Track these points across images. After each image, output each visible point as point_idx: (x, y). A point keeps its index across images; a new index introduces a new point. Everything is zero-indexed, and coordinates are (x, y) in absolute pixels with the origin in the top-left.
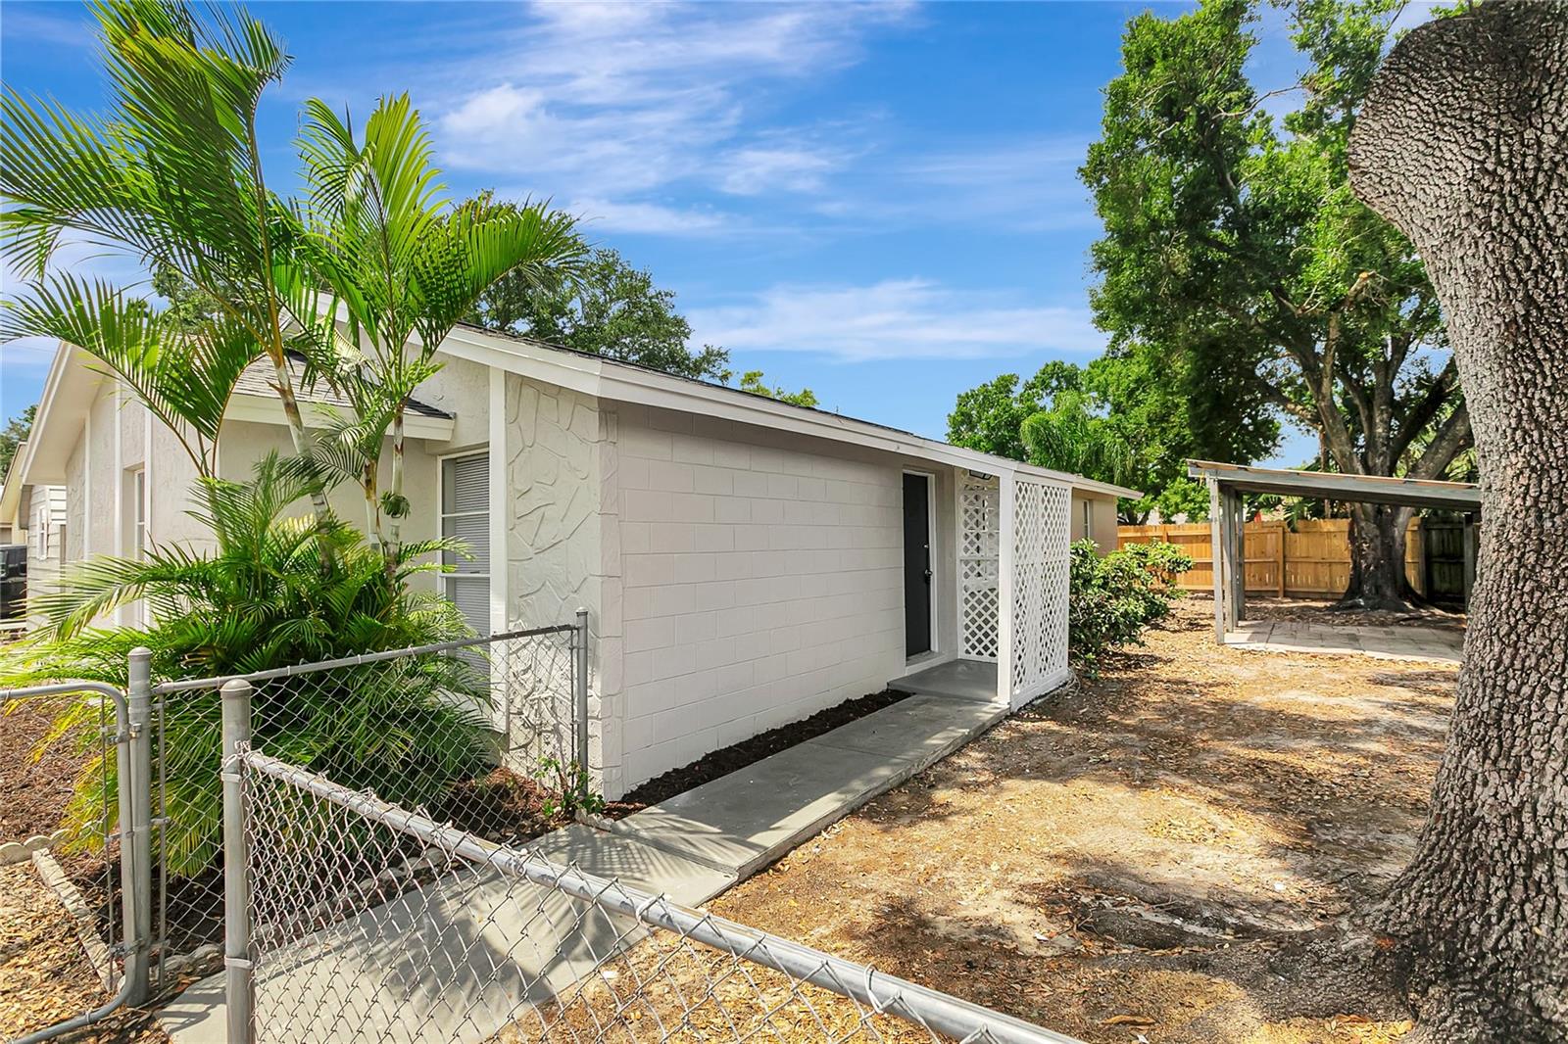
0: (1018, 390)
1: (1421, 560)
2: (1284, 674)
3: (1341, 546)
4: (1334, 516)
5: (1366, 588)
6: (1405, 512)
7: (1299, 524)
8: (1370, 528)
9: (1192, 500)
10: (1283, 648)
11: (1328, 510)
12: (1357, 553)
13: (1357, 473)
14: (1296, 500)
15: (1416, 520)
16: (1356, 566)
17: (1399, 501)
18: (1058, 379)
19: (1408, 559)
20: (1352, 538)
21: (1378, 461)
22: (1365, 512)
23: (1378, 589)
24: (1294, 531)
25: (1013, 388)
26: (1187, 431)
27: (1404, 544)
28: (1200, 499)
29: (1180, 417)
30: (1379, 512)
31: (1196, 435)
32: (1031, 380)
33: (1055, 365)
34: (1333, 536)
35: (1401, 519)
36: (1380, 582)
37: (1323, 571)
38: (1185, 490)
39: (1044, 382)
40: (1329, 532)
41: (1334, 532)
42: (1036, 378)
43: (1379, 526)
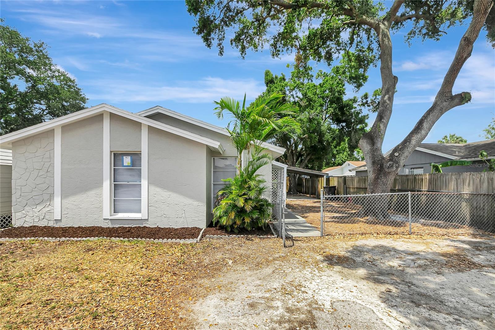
8: (293, 179)
16: (290, 186)
22: (292, 176)
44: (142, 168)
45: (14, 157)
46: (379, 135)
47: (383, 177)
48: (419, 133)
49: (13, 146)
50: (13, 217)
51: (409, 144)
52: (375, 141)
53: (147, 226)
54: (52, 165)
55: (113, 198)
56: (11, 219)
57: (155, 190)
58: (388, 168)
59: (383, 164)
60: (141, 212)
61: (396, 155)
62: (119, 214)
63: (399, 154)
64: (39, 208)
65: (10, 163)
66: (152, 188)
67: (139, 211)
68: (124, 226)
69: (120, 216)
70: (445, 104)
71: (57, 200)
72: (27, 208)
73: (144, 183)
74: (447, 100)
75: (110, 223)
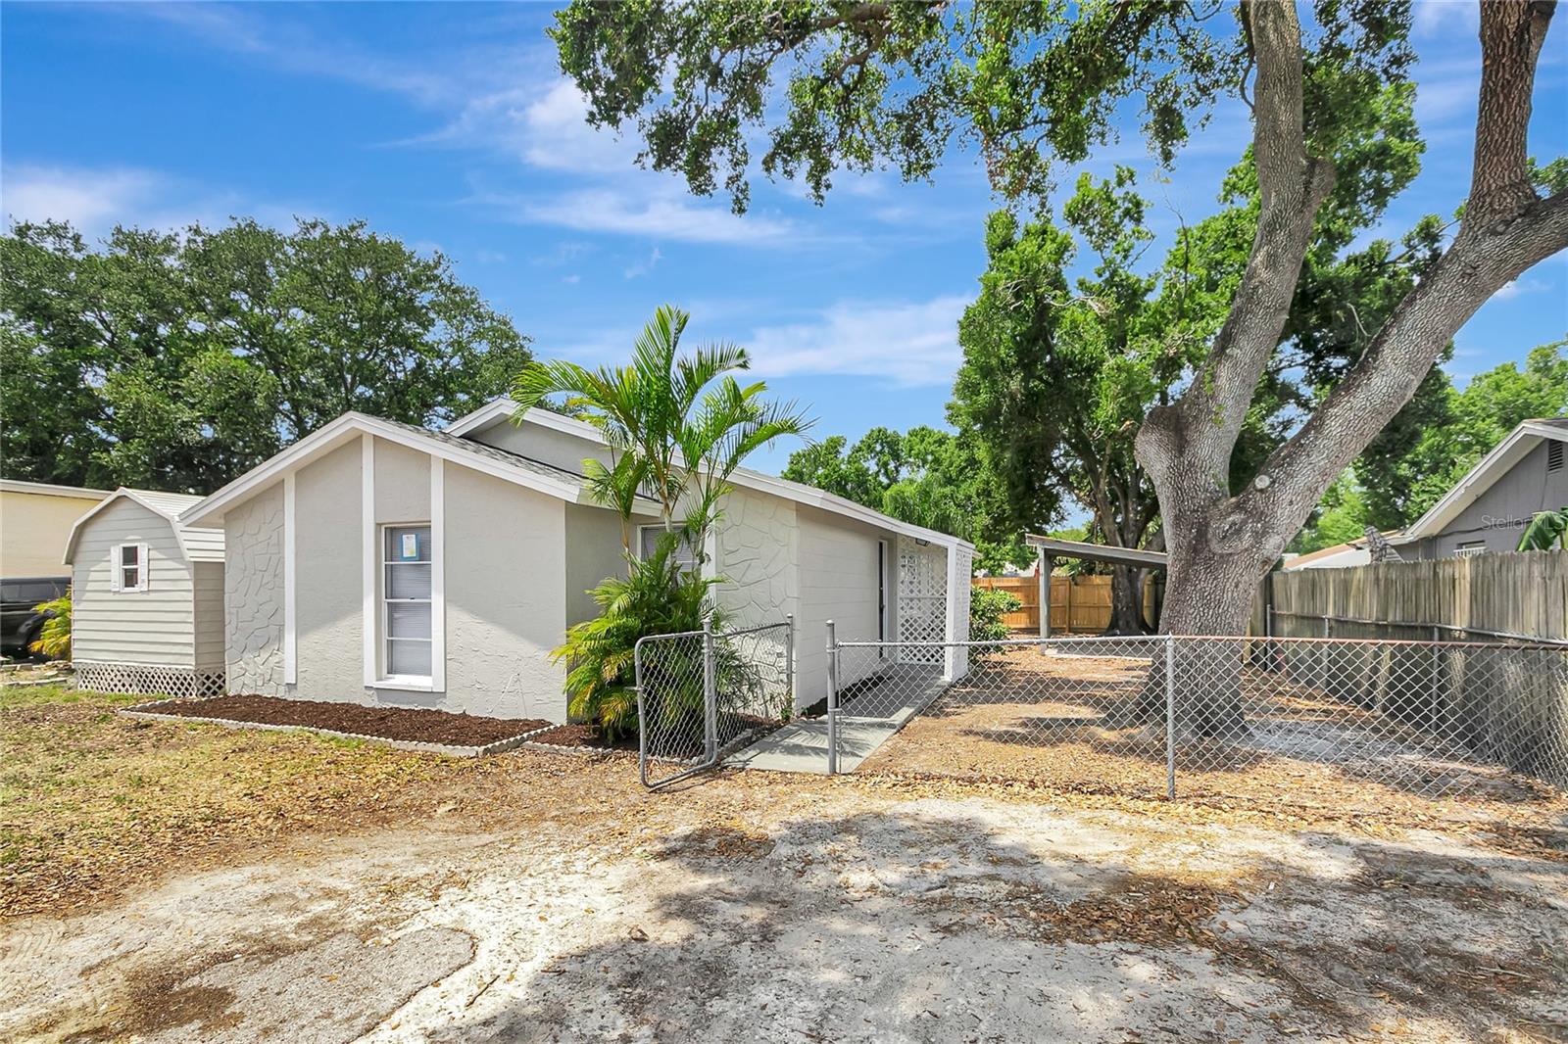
0: (845, 452)
1: (1152, 605)
2: (1082, 668)
3: (1106, 595)
4: (1101, 573)
5: (1121, 623)
6: (1145, 570)
7: (1079, 579)
8: (1124, 582)
9: (993, 558)
10: (1079, 657)
11: (1097, 569)
12: (1116, 599)
13: (1117, 545)
14: (1078, 561)
15: (1150, 577)
16: (1115, 607)
17: (1141, 565)
18: (881, 444)
19: (1145, 603)
20: (1114, 588)
21: (1130, 536)
22: (1122, 571)
23: (1128, 622)
24: (1076, 584)
25: (841, 450)
26: (1006, 507)
27: (1143, 593)
28: (999, 557)
29: (1000, 494)
30: (1130, 571)
31: (1013, 510)
32: (858, 444)
33: (880, 431)
34: (1101, 585)
35: (1142, 576)
36: (1129, 619)
37: (1094, 613)
38: (987, 549)
39: (869, 446)
40: (1098, 585)
41: (1101, 583)
42: (862, 442)
43: (1130, 581)
44: (432, 562)
45: (227, 542)
46: (1210, 412)
47: (1202, 576)
48: (1358, 386)
49: (226, 522)
50: (227, 677)
51: (1316, 438)
52: (1191, 435)
53: (444, 710)
54: (281, 561)
55: (385, 637)
56: (224, 682)
57: (461, 618)
58: (1224, 537)
59: (1207, 525)
60: (430, 675)
61: (1259, 487)
62: (396, 676)
63: (1273, 482)
64: (264, 655)
65: (220, 557)
66: (453, 613)
67: (428, 672)
68: (402, 707)
69: (399, 681)
70: (1488, 245)
71: (290, 638)
72: (247, 656)
73: (437, 601)
74: (1500, 228)
75: (375, 698)
